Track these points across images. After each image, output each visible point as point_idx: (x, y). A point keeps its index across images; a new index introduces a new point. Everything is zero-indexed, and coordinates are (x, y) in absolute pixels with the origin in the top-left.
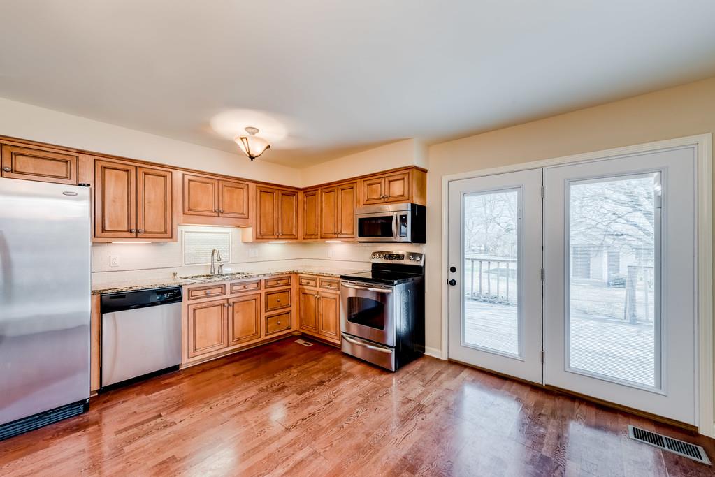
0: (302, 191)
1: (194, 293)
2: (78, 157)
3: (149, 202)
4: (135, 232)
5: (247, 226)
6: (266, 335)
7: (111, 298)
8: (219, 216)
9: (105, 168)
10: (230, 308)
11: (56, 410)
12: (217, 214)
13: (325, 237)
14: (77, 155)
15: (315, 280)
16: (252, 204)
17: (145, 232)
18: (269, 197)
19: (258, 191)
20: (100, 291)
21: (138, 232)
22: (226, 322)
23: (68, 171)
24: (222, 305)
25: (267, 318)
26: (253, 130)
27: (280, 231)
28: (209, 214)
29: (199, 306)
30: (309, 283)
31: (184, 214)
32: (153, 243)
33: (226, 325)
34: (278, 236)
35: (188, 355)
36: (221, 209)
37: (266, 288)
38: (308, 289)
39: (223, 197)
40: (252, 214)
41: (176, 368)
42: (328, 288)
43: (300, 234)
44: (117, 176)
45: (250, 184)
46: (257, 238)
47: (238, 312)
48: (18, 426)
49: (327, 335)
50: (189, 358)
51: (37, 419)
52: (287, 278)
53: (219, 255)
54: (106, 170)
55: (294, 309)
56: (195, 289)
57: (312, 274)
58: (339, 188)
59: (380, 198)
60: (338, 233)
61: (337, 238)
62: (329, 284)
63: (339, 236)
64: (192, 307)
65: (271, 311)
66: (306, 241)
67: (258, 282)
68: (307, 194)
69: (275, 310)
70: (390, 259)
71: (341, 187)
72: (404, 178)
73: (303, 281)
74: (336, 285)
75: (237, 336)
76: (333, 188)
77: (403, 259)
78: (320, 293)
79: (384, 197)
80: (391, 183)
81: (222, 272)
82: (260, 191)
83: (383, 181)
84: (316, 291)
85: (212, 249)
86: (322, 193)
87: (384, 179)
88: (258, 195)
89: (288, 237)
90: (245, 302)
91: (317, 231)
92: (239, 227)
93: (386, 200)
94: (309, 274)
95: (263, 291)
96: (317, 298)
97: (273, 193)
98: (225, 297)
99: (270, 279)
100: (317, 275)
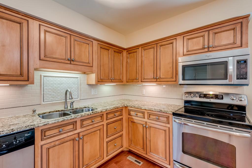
0: (126, 51)
1: (48, 133)
5: (92, 72)
6: (107, 156)
8: (71, 64)
10: (81, 141)
12: (69, 62)
15: (143, 113)
16: (95, 57)
18: (105, 52)
19: (99, 47)
22: (77, 153)
24: (73, 140)
25: (108, 142)
28: (63, 61)
29: (52, 144)
30: (137, 115)
31: (40, 59)
34: (112, 80)
36: (72, 58)
37: (107, 120)
38: (136, 119)
40: (95, 64)
42: (157, 121)
43: (125, 79)
45: (93, 41)
46: (98, 82)
47: (87, 142)
49: (155, 157)
52: (119, 111)
55: (124, 132)
57: (140, 108)
58: (158, 45)
59: (204, 48)
60: (157, 78)
61: (156, 81)
62: (157, 117)
63: (158, 80)
64: (45, 147)
65: (110, 136)
66: (128, 83)
67: (102, 116)
68: (129, 52)
69: (113, 135)
70: (206, 98)
71: (160, 44)
72: (235, 28)
73: (132, 113)
74: (165, 119)
75: (86, 163)
76: (153, 46)
77: (222, 98)
78: (148, 123)
79: (208, 47)
80: (216, 35)
81: (73, 107)
82: (101, 48)
83: (206, 34)
84: (144, 121)
85: (66, 90)
86: (142, 50)
87: (207, 32)
88: (99, 51)
89: (117, 81)
90: (93, 133)
91: (138, 77)
92: (85, 73)
93: (210, 49)
94: (137, 108)
95: (105, 122)
96: (145, 127)
97: (109, 50)
98: (76, 132)
99: (110, 113)
100: (145, 110)
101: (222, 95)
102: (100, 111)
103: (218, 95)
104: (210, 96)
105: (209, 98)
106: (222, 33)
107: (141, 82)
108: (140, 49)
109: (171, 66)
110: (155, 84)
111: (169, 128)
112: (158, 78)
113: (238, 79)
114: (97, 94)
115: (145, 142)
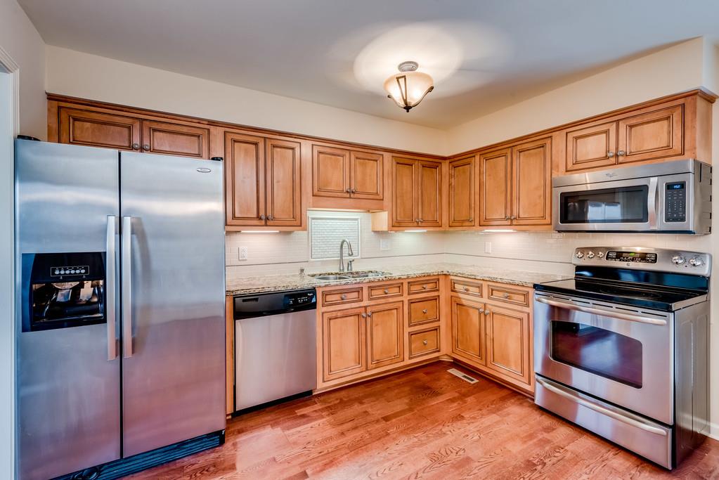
0: (448, 161)
1: (329, 298)
2: (209, 130)
3: (278, 182)
4: (264, 219)
5: (382, 209)
6: (410, 358)
7: (244, 301)
8: (350, 198)
9: (235, 141)
10: (369, 319)
11: (193, 440)
12: (348, 196)
13: (485, 223)
14: (208, 127)
15: (480, 287)
16: (388, 181)
17: (274, 219)
18: (406, 169)
19: (394, 163)
20: (232, 292)
21: (267, 219)
22: (363, 337)
23: (200, 148)
24: (359, 315)
25: (411, 334)
26: (410, 66)
27: (420, 217)
28: (340, 194)
29: (334, 315)
30: (467, 290)
31: (313, 195)
32: (280, 232)
33: (365, 341)
34: (418, 222)
35: (323, 378)
36: (353, 187)
37: (409, 294)
38: (465, 299)
39: (355, 172)
40: (387, 195)
41: (310, 393)
42: (504, 301)
43: (445, 220)
44: (246, 151)
45: (385, 154)
46: (393, 226)
47: (377, 325)
48: (157, 455)
50: (324, 381)
51: (175, 449)
52: (433, 280)
53: (350, 246)
54: (236, 144)
55: (443, 324)
56: (330, 293)
57: (473, 277)
58: (515, 150)
59: (607, 157)
60: (512, 218)
61: (510, 225)
62: (506, 294)
63: (515, 222)
64: (326, 316)
65: (415, 325)
66: (451, 229)
67: (400, 286)
68: (455, 164)
69: (420, 324)
70: (620, 260)
71: (519, 148)
72: (669, 117)
73: (458, 287)
74: (522, 298)
75: (376, 357)
76: (504, 151)
77: (655, 261)
78: (488, 306)
79: (617, 156)
80: (633, 129)
81: (351, 269)
82: (398, 163)
83: (613, 128)
84: (481, 303)
85: (341, 241)
86: (482, 160)
87: (615, 124)
88: (394, 169)
89: (429, 224)
90: (386, 312)
91: (473, 216)
92: (369, 211)
93: (621, 159)
94: (467, 278)
95: (406, 298)
96: (483, 315)
97: (412, 165)
98: (362, 304)
99: (414, 282)
100: (483, 280)
101: (656, 255)
102: (398, 277)
103: (647, 254)
104: (630, 256)
105: (626, 261)
106: (646, 126)
107: (480, 226)
108: (477, 158)
109: (542, 192)
110: (511, 231)
111: (528, 314)
112: (514, 219)
113: (668, 220)
114: (389, 249)
115: (483, 341)
